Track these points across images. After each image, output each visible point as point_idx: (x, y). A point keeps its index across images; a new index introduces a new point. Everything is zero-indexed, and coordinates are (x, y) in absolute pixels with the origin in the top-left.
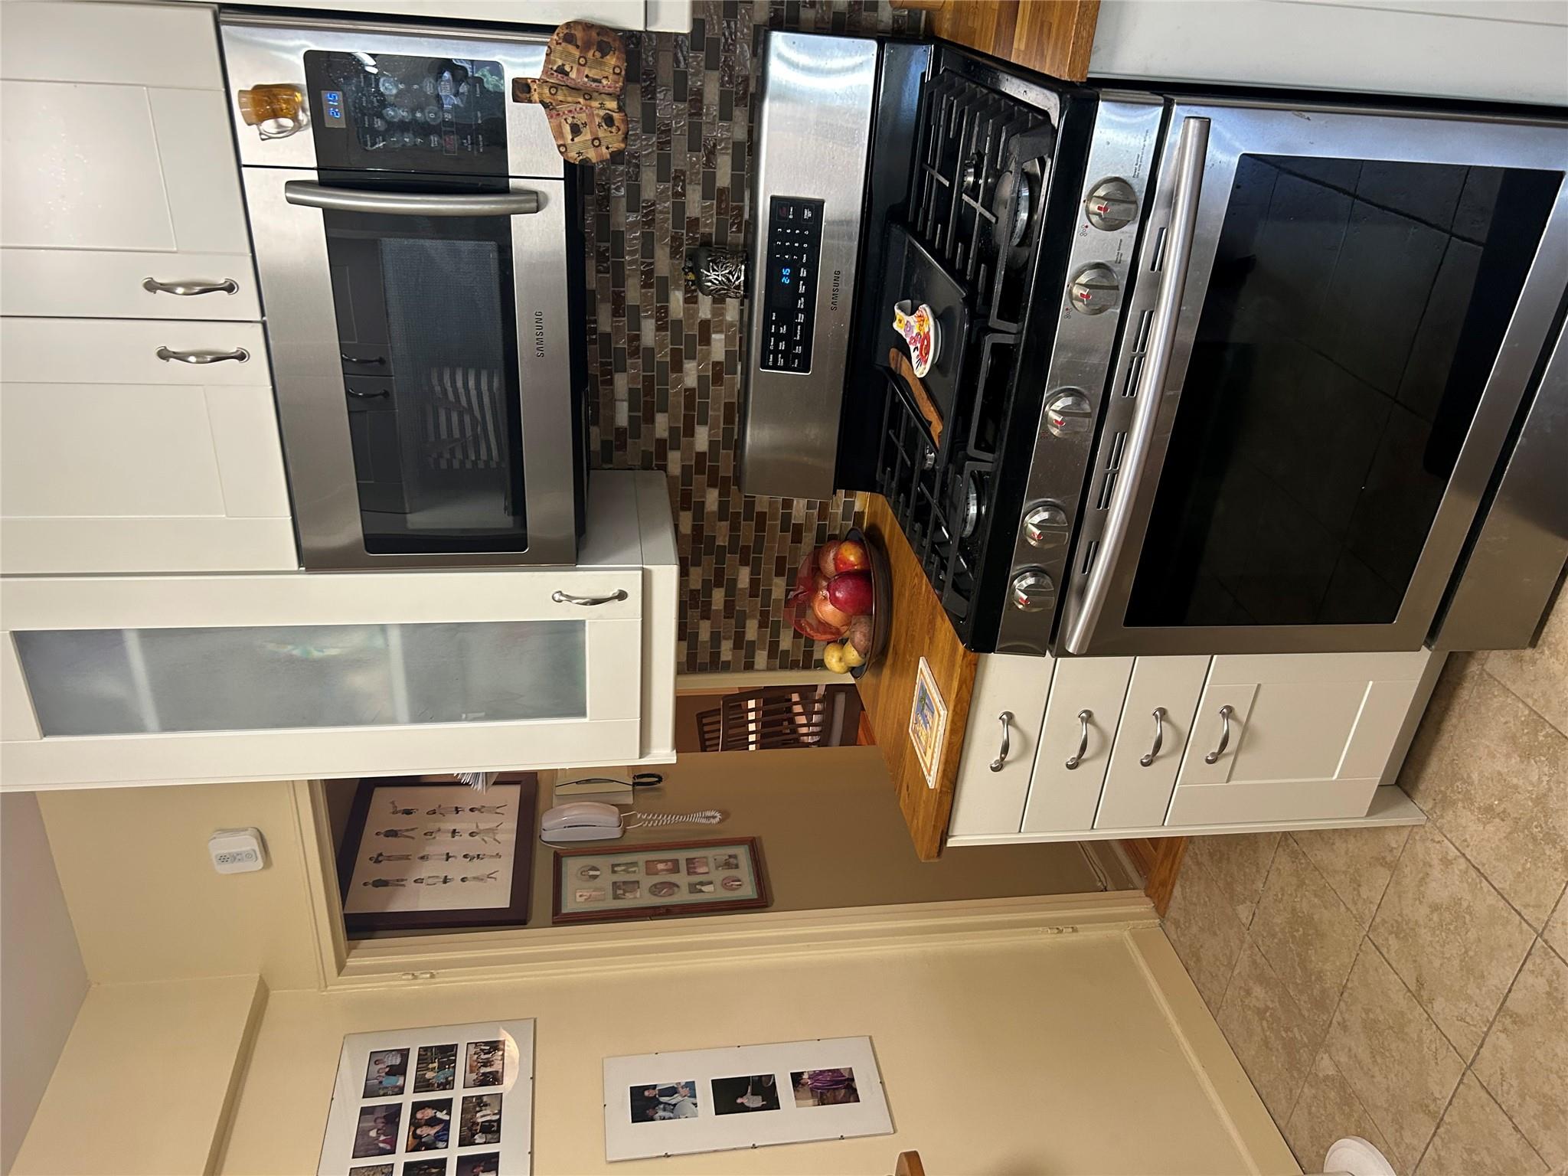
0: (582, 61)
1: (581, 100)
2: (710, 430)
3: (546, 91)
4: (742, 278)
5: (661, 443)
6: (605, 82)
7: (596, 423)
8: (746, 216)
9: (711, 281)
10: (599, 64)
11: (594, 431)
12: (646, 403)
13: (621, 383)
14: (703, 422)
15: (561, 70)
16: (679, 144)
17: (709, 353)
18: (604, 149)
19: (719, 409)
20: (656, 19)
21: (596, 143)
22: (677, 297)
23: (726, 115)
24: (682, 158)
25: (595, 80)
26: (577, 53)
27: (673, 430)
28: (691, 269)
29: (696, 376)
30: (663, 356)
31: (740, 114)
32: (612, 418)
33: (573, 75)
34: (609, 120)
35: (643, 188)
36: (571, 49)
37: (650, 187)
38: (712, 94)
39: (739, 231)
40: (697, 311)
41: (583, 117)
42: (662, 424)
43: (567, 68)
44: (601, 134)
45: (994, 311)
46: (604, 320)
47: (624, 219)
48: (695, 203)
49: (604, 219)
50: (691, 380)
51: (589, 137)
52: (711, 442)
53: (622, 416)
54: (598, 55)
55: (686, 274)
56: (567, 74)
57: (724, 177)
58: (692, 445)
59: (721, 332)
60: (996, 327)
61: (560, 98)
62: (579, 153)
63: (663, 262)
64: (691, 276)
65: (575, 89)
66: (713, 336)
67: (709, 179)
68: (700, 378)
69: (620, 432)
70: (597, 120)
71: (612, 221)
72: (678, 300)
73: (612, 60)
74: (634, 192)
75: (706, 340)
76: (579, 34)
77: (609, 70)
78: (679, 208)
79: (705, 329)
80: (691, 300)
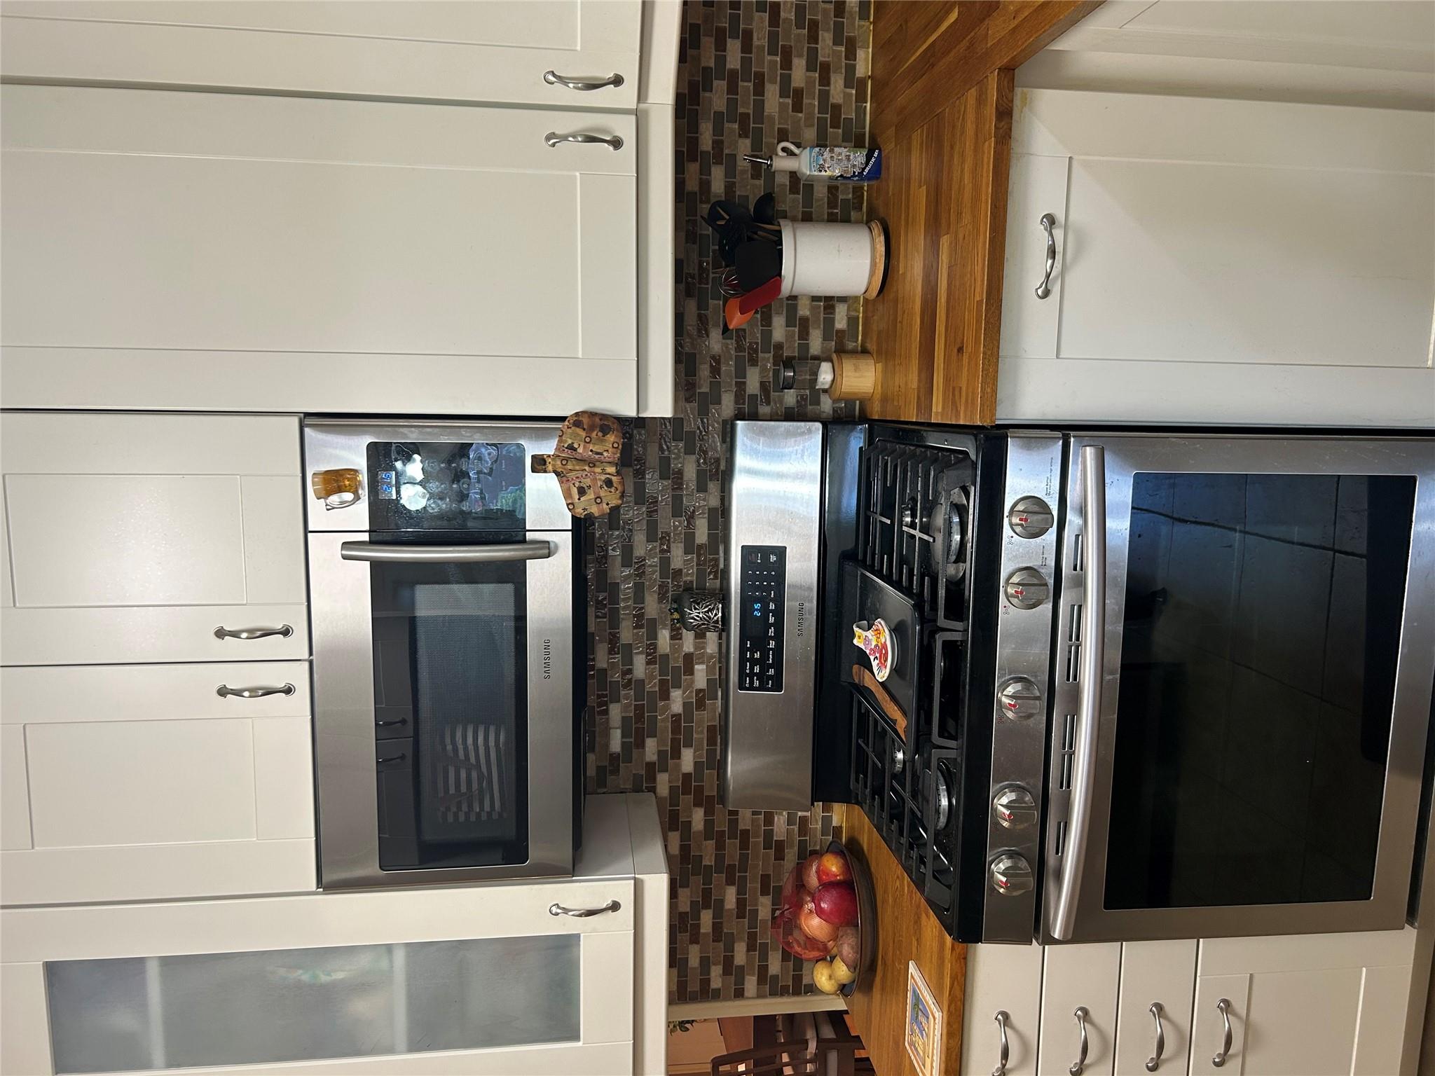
0: (588, 439)
1: (587, 468)
2: (695, 753)
3: (559, 463)
4: (720, 615)
5: (650, 767)
6: (605, 454)
7: (593, 750)
8: (722, 566)
9: (693, 618)
10: (601, 441)
11: (591, 757)
12: (637, 730)
13: (615, 711)
14: (688, 745)
15: (571, 447)
16: (665, 510)
17: (693, 682)
18: (605, 506)
19: (702, 732)
20: (646, 409)
21: (598, 501)
22: (664, 636)
23: (702, 488)
24: (669, 523)
25: (597, 453)
26: (583, 434)
27: (661, 754)
28: (676, 610)
29: (681, 702)
30: (652, 686)
31: (713, 487)
32: (607, 745)
33: (580, 450)
34: (609, 483)
35: (635, 547)
36: (579, 431)
37: (641, 546)
38: (690, 472)
39: (716, 578)
40: (681, 646)
41: (588, 482)
42: (651, 745)
43: (576, 446)
44: (602, 494)
45: (941, 613)
46: (601, 658)
47: (620, 573)
48: (678, 557)
49: (602, 574)
50: (677, 707)
51: (592, 496)
52: (696, 763)
53: (616, 742)
54: (600, 434)
55: (672, 614)
56: (575, 450)
57: (702, 536)
58: (678, 766)
59: (702, 663)
60: (945, 626)
61: (569, 467)
62: (585, 509)
63: (652, 606)
64: (676, 616)
65: (582, 461)
66: (696, 667)
67: (690, 538)
68: (685, 705)
69: (614, 758)
70: (599, 483)
71: (609, 574)
72: (665, 637)
73: (611, 438)
74: (628, 550)
75: (690, 671)
76: (585, 420)
77: (609, 446)
78: (665, 562)
79: (689, 660)
80: (676, 636)
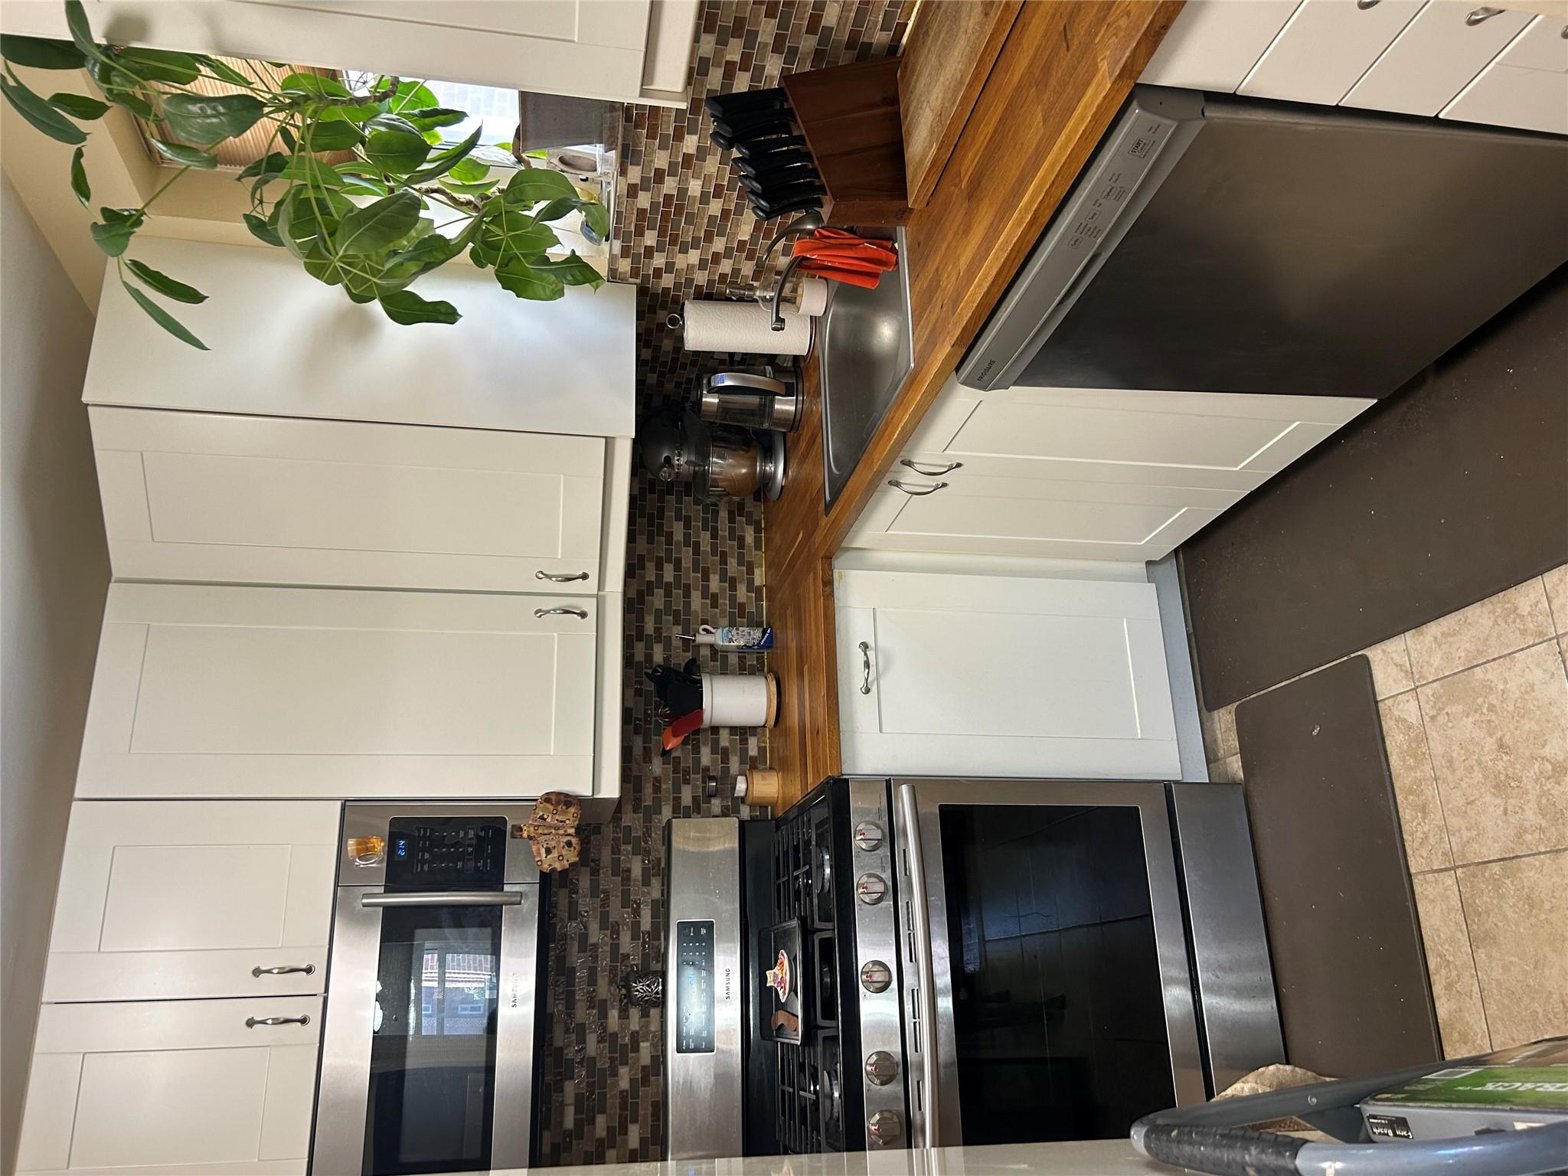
0: (555, 812)
1: (553, 831)
2: (640, 1129)
3: (532, 829)
4: (660, 988)
5: (600, 1141)
6: (567, 822)
7: (548, 1128)
8: (662, 950)
9: (637, 991)
10: (565, 813)
11: (546, 1134)
12: (587, 1111)
13: (570, 1089)
14: (635, 1121)
15: (542, 818)
16: (615, 902)
17: (638, 1059)
18: (565, 861)
19: (647, 1109)
20: (599, 792)
21: (561, 858)
22: (614, 1014)
23: (646, 882)
24: (616, 911)
25: (561, 822)
26: (552, 808)
27: (610, 1130)
28: (623, 986)
29: (628, 1080)
30: (603, 1064)
31: (656, 882)
32: (561, 1122)
33: (549, 820)
34: (569, 844)
35: (590, 935)
36: (548, 805)
37: (595, 935)
38: (637, 870)
39: (658, 962)
40: (628, 1026)
41: (553, 843)
42: (601, 1121)
43: (545, 817)
44: (564, 853)
46: (559, 1038)
47: (577, 960)
48: (626, 944)
50: (624, 1084)
51: (556, 855)
52: (641, 1139)
53: (569, 1122)
54: (564, 807)
55: (620, 990)
56: (545, 819)
57: (646, 923)
58: (626, 1142)
59: (647, 1040)
61: (540, 831)
62: (550, 865)
63: (603, 989)
64: (624, 991)
65: (550, 827)
66: (642, 1044)
67: (636, 926)
68: (631, 1081)
69: (568, 1134)
70: (562, 844)
71: (567, 960)
72: (614, 1017)
73: (572, 810)
74: (584, 937)
75: (636, 1049)
76: (553, 798)
77: (570, 818)
78: (615, 948)
79: (635, 1038)
80: (624, 1015)
